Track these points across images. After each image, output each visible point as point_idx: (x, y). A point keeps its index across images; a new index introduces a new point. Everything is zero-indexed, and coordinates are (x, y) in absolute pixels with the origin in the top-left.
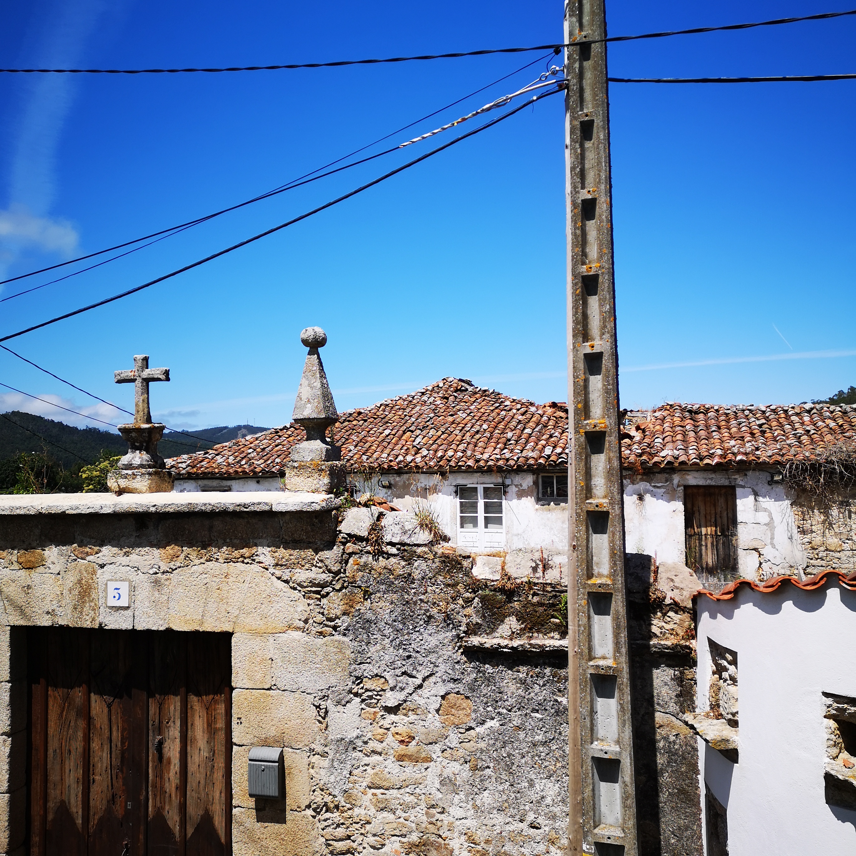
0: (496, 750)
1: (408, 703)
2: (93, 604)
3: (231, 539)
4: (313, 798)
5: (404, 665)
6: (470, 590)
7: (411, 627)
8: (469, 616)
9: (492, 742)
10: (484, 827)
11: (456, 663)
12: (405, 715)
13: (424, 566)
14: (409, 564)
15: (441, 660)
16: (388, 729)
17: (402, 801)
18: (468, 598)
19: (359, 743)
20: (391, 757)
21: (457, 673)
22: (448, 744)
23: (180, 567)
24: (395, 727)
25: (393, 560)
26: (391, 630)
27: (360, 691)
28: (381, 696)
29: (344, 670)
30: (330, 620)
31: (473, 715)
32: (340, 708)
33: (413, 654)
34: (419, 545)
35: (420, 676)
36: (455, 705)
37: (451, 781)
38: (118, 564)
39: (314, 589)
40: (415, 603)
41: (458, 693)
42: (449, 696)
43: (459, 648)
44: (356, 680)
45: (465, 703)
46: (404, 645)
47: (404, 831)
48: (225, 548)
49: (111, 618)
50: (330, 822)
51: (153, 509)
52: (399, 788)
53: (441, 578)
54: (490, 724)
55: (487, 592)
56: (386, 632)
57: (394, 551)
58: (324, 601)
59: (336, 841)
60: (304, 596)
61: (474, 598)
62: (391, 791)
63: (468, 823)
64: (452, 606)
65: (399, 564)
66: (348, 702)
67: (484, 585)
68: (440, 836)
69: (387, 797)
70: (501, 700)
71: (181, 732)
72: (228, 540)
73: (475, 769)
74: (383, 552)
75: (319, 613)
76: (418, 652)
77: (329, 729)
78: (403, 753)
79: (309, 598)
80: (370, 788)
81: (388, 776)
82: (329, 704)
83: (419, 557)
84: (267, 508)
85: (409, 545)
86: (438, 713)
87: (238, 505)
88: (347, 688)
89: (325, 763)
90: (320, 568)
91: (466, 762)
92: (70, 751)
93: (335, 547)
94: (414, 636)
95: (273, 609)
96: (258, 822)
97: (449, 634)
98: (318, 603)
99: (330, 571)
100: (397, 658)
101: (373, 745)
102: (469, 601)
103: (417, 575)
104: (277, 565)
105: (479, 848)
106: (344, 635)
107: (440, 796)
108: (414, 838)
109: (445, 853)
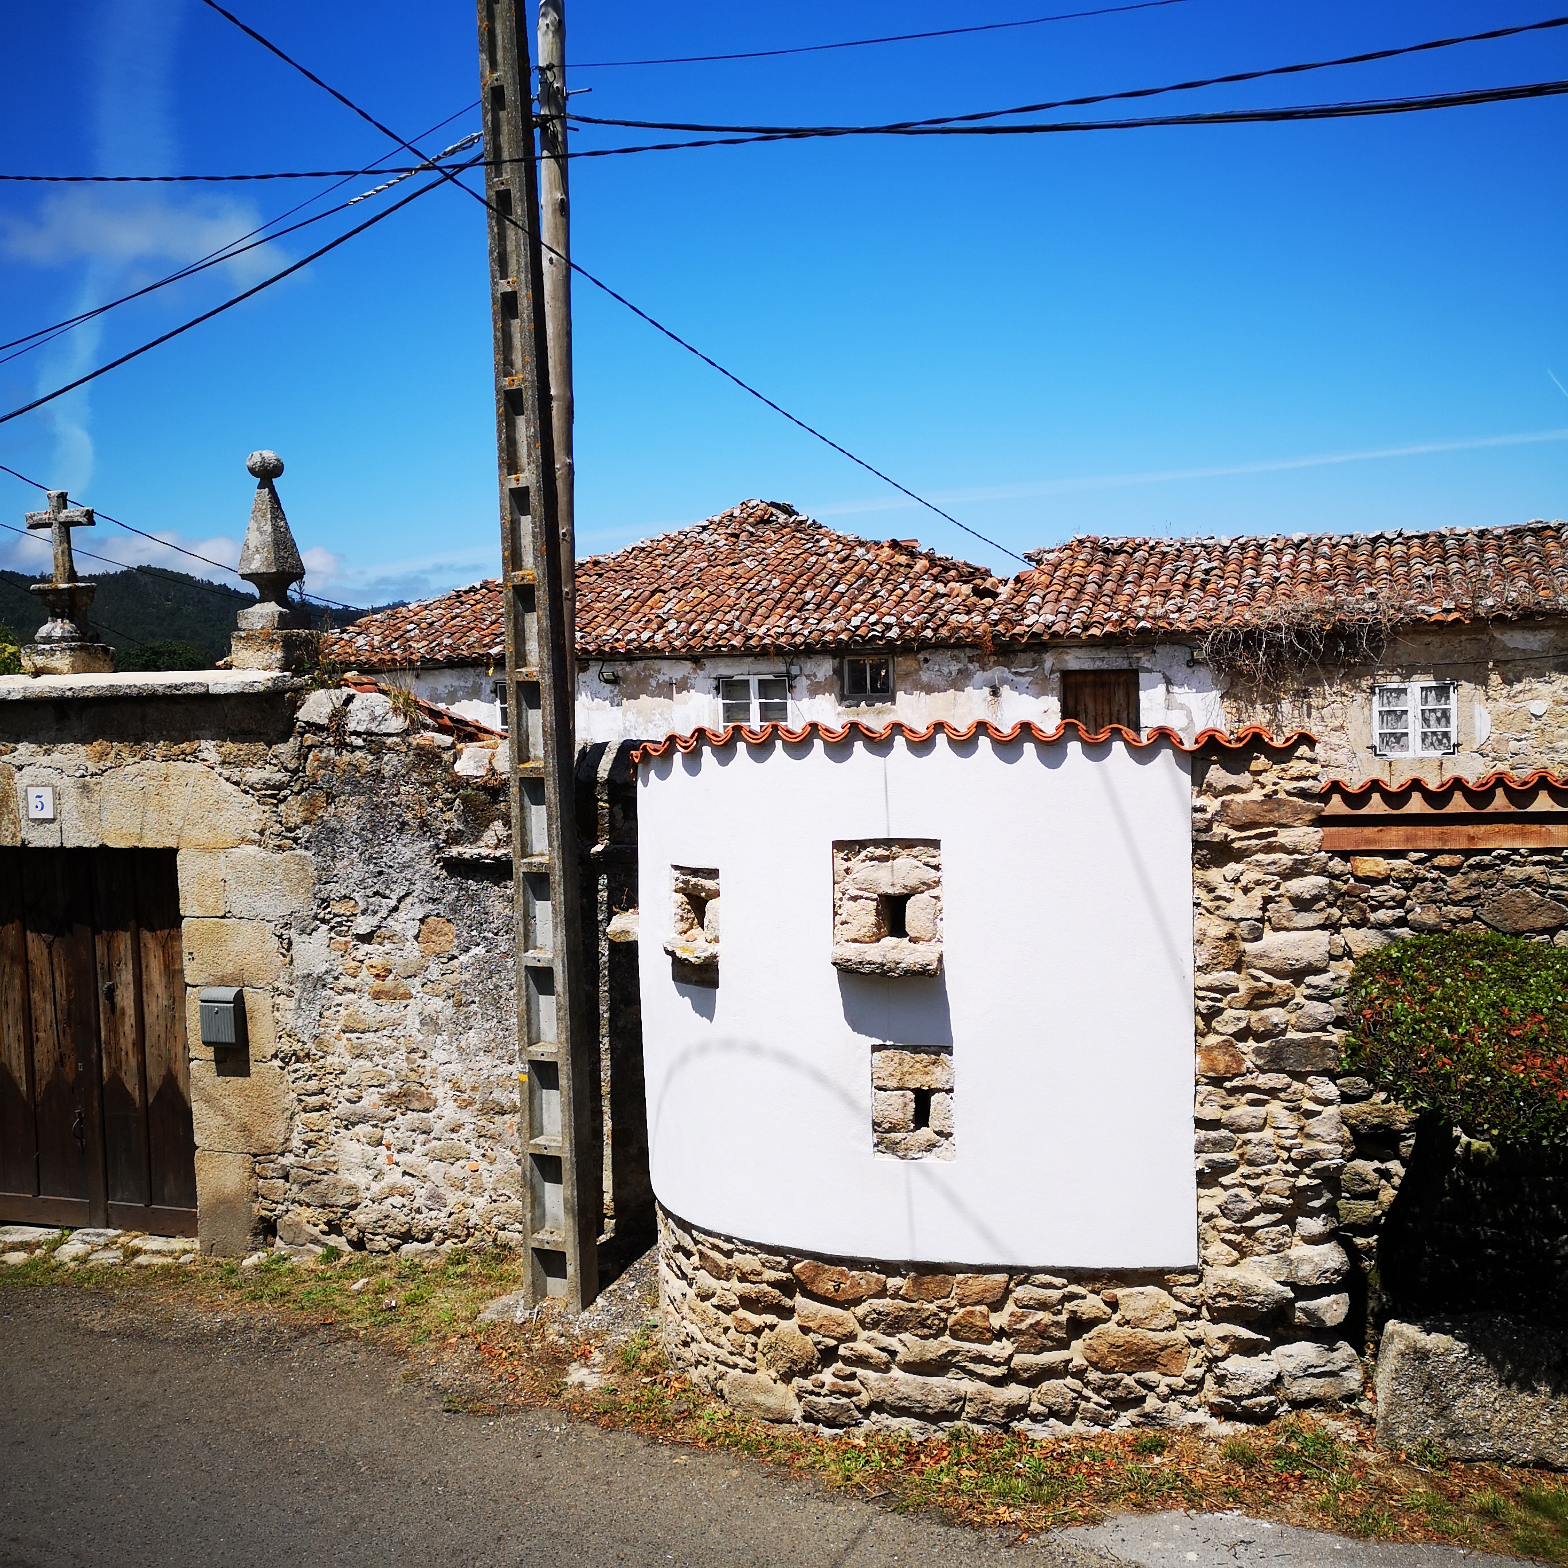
0: (482, 982)
1: (383, 929)
2: (12, 816)
3: (168, 731)
4: (279, 1045)
5: (375, 884)
6: (450, 790)
7: (382, 837)
8: (450, 822)
9: (477, 972)
10: (470, 1072)
11: (435, 879)
12: (380, 944)
13: (395, 760)
14: (378, 759)
15: (417, 876)
16: (361, 962)
17: (379, 1046)
18: (447, 799)
19: (329, 979)
20: (366, 995)
21: (437, 891)
22: (429, 977)
23: (111, 768)
24: (370, 958)
25: (358, 754)
26: (359, 840)
27: (327, 917)
28: (352, 921)
29: (307, 891)
30: (290, 830)
31: (456, 942)
32: (305, 937)
33: (385, 870)
34: (389, 735)
35: (394, 897)
36: (435, 930)
37: (432, 1019)
38: (38, 765)
39: (269, 792)
40: (386, 807)
42: (427, 920)
43: (439, 861)
44: (322, 903)
45: (447, 928)
46: (375, 858)
47: (383, 1080)
48: (162, 742)
49: (35, 833)
50: (300, 1073)
51: (69, 693)
52: (376, 1031)
53: (415, 774)
54: (475, 951)
55: (469, 791)
56: (354, 843)
57: (359, 742)
58: (282, 807)
59: (309, 1095)
60: (258, 801)
61: (455, 800)
62: (367, 1035)
63: (452, 1068)
64: (429, 809)
65: (366, 758)
66: (313, 930)
67: (465, 782)
68: (422, 1085)
69: (363, 1041)
70: (486, 922)
71: (134, 976)
72: (165, 733)
73: (459, 1005)
74: (347, 745)
75: (276, 822)
76: (391, 867)
77: (295, 963)
78: (378, 989)
79: (264, 804)
80: (344, 1032)
81: (363, 1017)
82: (293, 933)
83: (389, 749)
84: (203, 690)
85: (377, 734)
86: (417, 941)
87: (169, 687)
88: (312, 913)
89: (292, 1004)
90: (275, 765)
91: (449, 998)
92: (7, 1003)
93: (291, 739)
94: (386, 848)
95: (222, 819)
96: (218, 1076)
97: (426, 844)
98: (275, 809)
99: (286, 769)
100: (367, 875)
101: (346, 981)
102: (449, 803)
103: (387, 771)
104: (223, 763)
105: (465, 1096)
106: (306, 848)
107: (421, 1037)
108: (394, 1087)
109: (428, 1104)
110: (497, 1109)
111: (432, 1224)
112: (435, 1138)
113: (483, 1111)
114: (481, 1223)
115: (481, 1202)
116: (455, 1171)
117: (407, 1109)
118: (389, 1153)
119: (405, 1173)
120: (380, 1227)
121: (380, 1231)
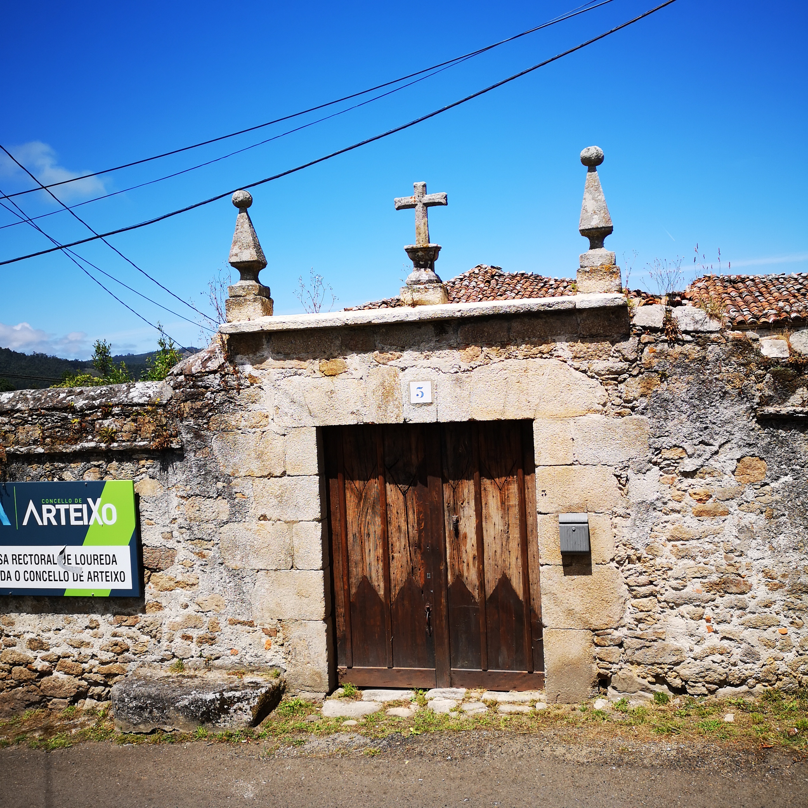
0: (791, 500)
1: (705, 468)
2: (396, 403)
3: (529, 338)
4: (617, 552)
5: (701, 436)
6: (762, 368)
7: (707, 403)
8: (761, 390)
9: (786, 494)
10: (781, 564)
11: (751, 430)
12: (702, 478)
13: (717, 349)
14: (703, 349)
15: (736, 429)
16: (685, 491)
17: (702, 549)
18: (760, 375)
19: (659, 504)
20: (690, 514)
21: (752, 439)
22: (745, 498)
23: (479, 366)
24: (692, 488)
25: (688, 346)
26: (688, 406)
27: (659, 461)
28: (678, 463)
29: (643, 443)
30: (626, 401)
31: (768, 474)
32: (640, 476)
33: (710, 426)
34: (711, 332)
35: (717, 444)
36: (750, 465)
37: (748, 529)
38: (419, 366)
39: (611, 376)
41: (753, 456)
42: (743, 459)
43: (753, 417)
44: (655, 451)
45: (760, 464)
46: (701, 418)
47: (705, 573)
48: (524, 346)
49: (415, 414)
50: (633, 571)
52: (698, 539)
53: (734, 359)
54: (783, 479)
55: (779, 368)
56: (684, 409)
57: (688, 338)
58: (621, 386)
59: (639, 586)
60: (601, 383)
61: (766, 375)
62: (691, 542)
63: (765, 562)
64: (746, 382)
65: (694, 349)
66: (648, 470)
67: (777, 361)
68: (739, 575)
69: (687, 546)
70: (794, 458)
71: (476, 511)
72: (527, 339)
73: (771, 517)
74: (679, 340)
75: (617, 396)
76: (714, 423)
77: (629, 494)
78: (701, 509)
79: (606, 384)
80: (669, 540)
81: (688, 529)
82: (630, 473)
83: (713, 342)
84: (571, 306)
85: (702, 332)
86: (733, 474)
87: (543, 305)
88: (648, 458)
89: (628, 522)
90: (617, 357)
91: (762, 513)
92: (369, 535)
93: (631, 339)
94: (710, 410)
95: (572, 397)
96: (565, 575)
97: (744, 407)
98: (616, 388)
99: (626, 360)
100: (694, 430)
101: (672, 505)
102: (760, 379)
103: (711, 357)
104: (575, 357)
105: (776, 581)
106: (642, 414)
107: (738, 542)
108: (714, 578)
109: (744, 588)
110: (804, 589)
111: (747, 673)
112: (750, 612)
113: (791, 592)
114: (789, 670)
115: (790, 656)
116: (769, 635)
117: (726, 592)
118: (708, 624)
119: (722, 639)
120: (701, 677)
121: (701, 680)
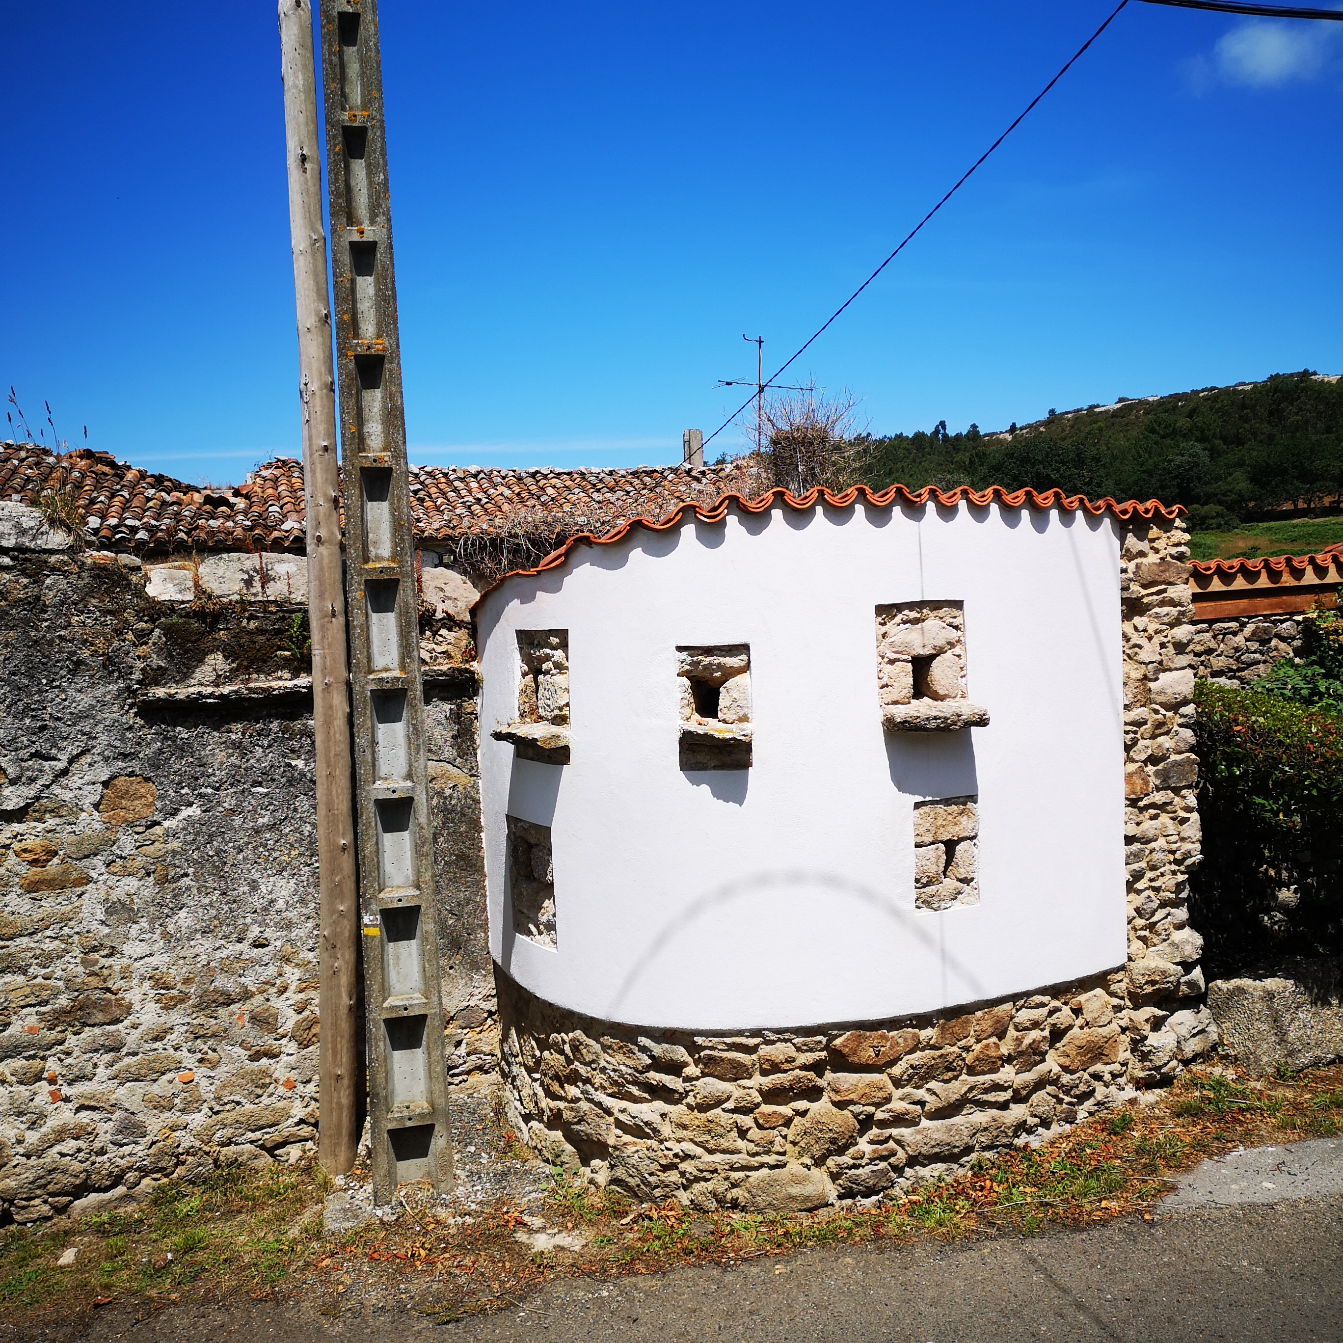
0: (198, 848)
1: (43, 801)
5: (34, 742)
6: (146, 618)
7: (44, 681)
8: (147, 658)
9: (190, 838)
10: (181, 962)
11: (127, 729)
12: (38, 820)
13: (63, 584)
14: (35, 582)
15: (100, 727)
16: (7, 847)
17: (38, 952)
18: (143, 630)
20: (16, 888)
21: (129, 744)
22: (118, 852)
24: (20, 841)
25: (5, 576)
31: (159, 805)
33: (51, 723)
34: (52, 552)
35: (64, 757)
36: (127, 792)
37: (123, 905)
40: (51, 643)
41: (132, 774)
42: (116, 782)
43: (131, 706)
45: (145, 788)
46: (33, 710)
47: (45, 995)
52: (32, 934)
53: (94, 601)
54: (186, 812)
55: (175, 619)
57: (5, 561)
61: (153, 630)
62: (18, 941)
63: (154, 961)
64: (116, 644)
65: (17, 582)
67: (171, 607)
68: (108, 990)
69: (12, 950)
70: (203, 775)
73: (163, 881)
76: (59, 719)
78: (37, 878)
81: (11, 918)
83: (53, 570)
85: (33, 551)
86: (97, 810)
91: (148, 875)
94: (51, 696)
97: (113, 687)
100: (20, 732)
102: (142, 637)
103: (50, 597)
105: (174, 992)
107: (107, 930)
108: (63, 1001)
109: (117, 1012)
110: (221, 1000)
111: (123, 1163)
112: (128, 1054)
113: (199, 1007)
114: (197, 1144)
115: (198, 1119)
116: (161, 1087)
117: (85, 1025)
118: (53, 1088)
119: (78, 1110)
120: (39, 1187)
121: (38, 1192)
